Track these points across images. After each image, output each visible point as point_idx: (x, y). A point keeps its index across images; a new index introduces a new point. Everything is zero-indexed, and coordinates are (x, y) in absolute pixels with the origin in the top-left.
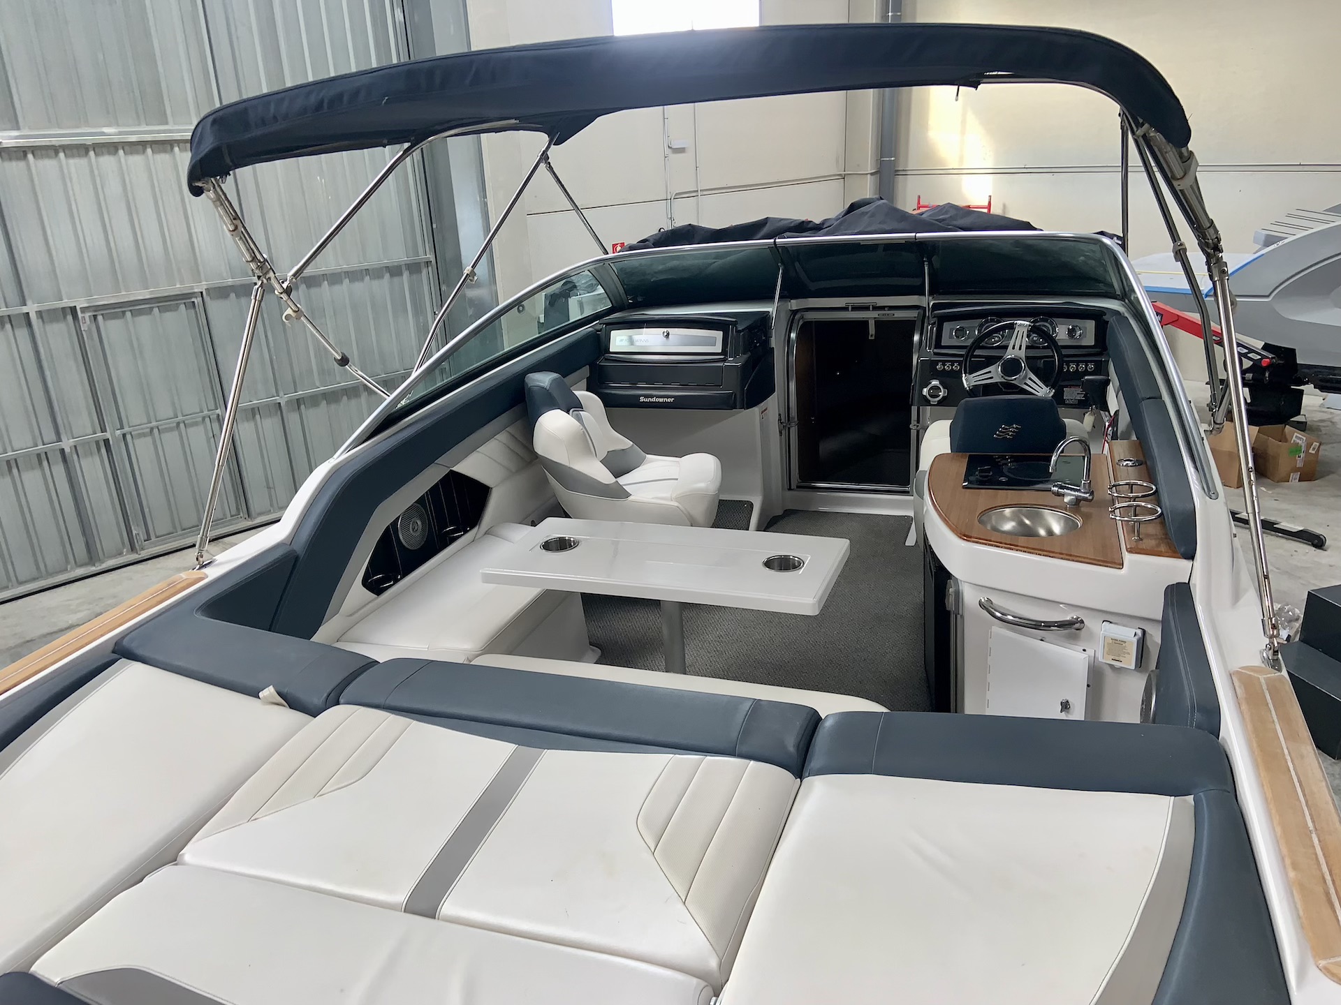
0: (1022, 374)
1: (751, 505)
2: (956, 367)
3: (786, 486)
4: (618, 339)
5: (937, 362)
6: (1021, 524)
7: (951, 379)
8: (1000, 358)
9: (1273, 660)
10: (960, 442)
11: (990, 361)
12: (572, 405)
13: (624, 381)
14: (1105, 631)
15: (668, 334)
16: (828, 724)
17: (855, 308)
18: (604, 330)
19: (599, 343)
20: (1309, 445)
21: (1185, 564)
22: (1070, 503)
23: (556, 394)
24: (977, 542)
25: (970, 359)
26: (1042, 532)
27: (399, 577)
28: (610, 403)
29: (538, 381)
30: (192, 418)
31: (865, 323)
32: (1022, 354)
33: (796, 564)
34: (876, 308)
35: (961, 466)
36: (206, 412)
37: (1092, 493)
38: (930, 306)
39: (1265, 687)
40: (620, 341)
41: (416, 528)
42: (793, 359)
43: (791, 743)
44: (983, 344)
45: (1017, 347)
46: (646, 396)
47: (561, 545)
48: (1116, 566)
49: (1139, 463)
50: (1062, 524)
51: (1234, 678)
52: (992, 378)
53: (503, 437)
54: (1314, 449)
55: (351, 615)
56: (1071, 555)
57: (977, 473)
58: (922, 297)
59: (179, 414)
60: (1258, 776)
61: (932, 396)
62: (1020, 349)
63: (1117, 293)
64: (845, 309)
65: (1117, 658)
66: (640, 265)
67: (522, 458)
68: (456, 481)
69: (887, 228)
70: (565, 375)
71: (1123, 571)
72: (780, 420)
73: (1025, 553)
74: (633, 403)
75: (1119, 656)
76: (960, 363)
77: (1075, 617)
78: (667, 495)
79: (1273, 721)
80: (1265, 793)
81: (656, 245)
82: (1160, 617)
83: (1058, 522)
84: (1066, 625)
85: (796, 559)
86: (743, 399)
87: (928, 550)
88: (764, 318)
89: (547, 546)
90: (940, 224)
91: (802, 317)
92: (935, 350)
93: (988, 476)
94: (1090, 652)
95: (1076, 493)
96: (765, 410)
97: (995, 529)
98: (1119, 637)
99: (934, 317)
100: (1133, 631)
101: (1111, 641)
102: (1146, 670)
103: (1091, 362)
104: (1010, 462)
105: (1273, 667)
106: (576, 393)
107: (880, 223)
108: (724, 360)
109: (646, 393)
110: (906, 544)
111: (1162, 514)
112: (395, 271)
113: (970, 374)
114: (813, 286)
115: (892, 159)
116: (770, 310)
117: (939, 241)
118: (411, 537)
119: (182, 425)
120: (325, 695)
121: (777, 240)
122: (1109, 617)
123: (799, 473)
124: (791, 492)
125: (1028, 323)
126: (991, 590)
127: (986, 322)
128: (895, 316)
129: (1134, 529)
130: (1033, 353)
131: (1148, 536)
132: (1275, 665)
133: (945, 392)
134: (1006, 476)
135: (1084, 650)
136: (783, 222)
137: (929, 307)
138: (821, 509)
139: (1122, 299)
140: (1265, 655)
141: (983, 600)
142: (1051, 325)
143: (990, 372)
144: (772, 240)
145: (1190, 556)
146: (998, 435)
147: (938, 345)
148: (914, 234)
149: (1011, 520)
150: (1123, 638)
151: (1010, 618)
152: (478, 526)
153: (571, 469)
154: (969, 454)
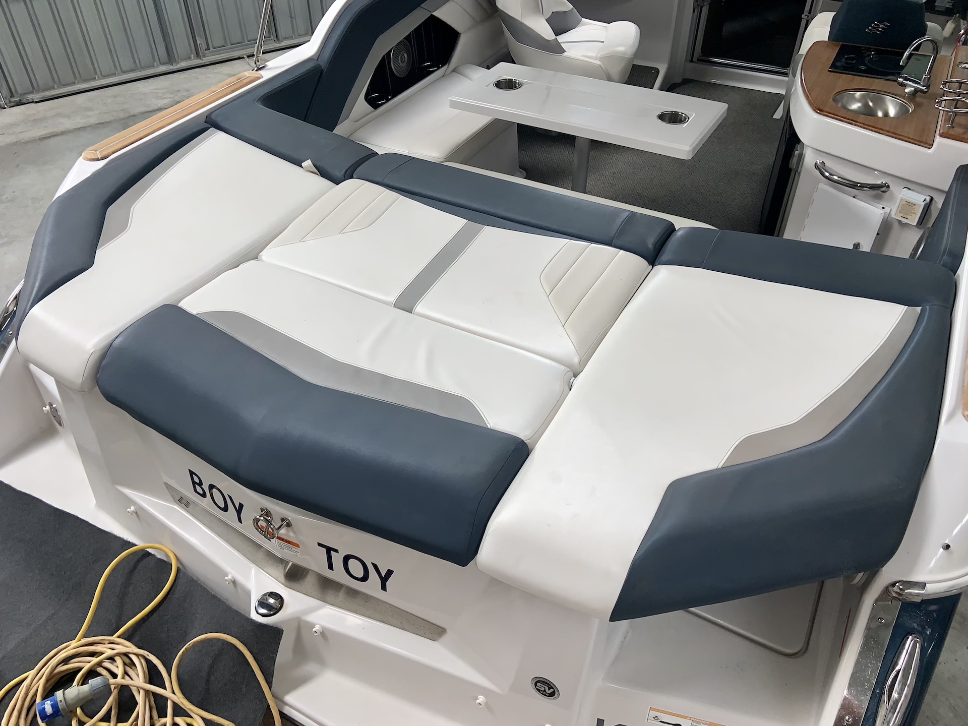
1: (658, 71)
3: (689, 58)
6: (866, 105)
14: (903, 195)
16: (679, 234)
22: (909, 93)
24: (827, 116)
26: (880, 114)
27: (390, 97)
33: (683, 120)
35: (832, 54)
37: (928, 87)
41: (403, 60)
47: (508, 85)
48: (927, 146)
50: (897, 109)
55: (357, 121)
56: (895, 134)
57: (843, 60)
65: (905, 216)
67: (486, 11)
68: (434, 23)
71: (931, 150)
73: (861, 128)
75: (908, 215)
77: (884, 182)
78: (594, 55)
82: (946, 189)
83: (895, 107)
84: (876, 187)
85: (684, 115)
87: (788, 122)
89: (499, 85)
93: (852, 63)
94: (887, 210)
95: (916, 85)
97: (845, 108)
98: (912, 201)
100: (923, 197)
101: (905, 203)
102: (924, 227)
104: (873, 55)
110: (774, 117)
118: (399, 66)
120: (344, 171)
122: (909, 184)
123: (702, 50)
124: (692, 64)
126: (825, 154)
129: (951, 118)
131: (960, 125)
134: (865, 65)
135: (883, 208)
138: (713, 81)
141: (818, 162)
146: (870, 30)
149: (859, 101)
150: (915, 202)
151: (836, 178)
152: (447, 64)
153: (523, 23)
154: (841, 43)
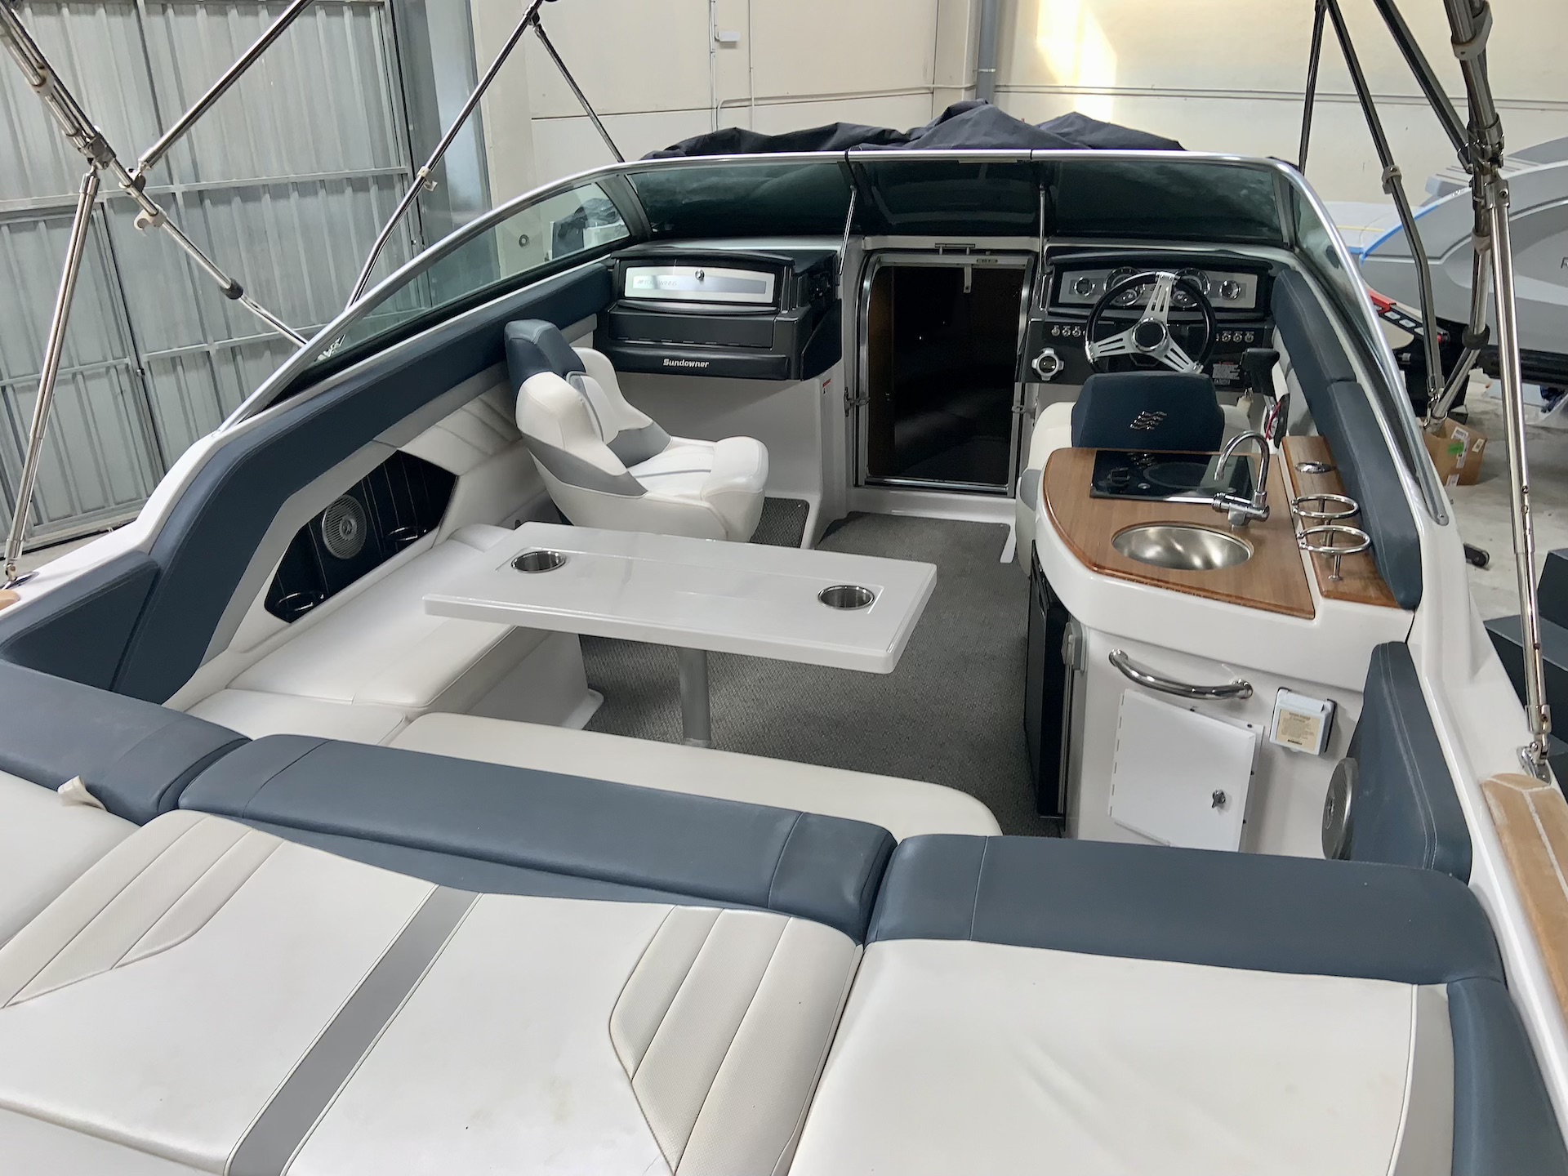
0: (1163, 343)
1: (807, 506)
2: (1076, 332)
3: (852, 481)
4: (636, 279)
5: (1052, 325)
6: (1170, 549)
7: (1070, 348)
8: (1134, 321)
9: (1539, 765)
10: (1085, 433)
11: (1121, 325)
12: (570, 367)
13: (643, 338)
14: (1281, 701)
15: (703, 275)
16: (907, 854)
17: (948, 251)
18: (617, 267)
19: (609, 286)
20: (1472, 442)
21: (1402, 616)
22: (1234, 521)
23: (546, 351)
24: (1113, 576)
25: (1097, 322)
26: (1197, 561)
27: (322, 597)
28: (622, 365)
29: (522, 331)
30: (93, 369)
31: (958, 272)
32: (1163, 317)
33: (864, 599)
34: (974, 252)
35: (1087, 467)
36: (111, 361)
37: (1267, 510)
38: (1045, 252)
39: (1532, 808)
40: (639, 282)
41: (348, 529)
42: (866, 315)
43: (850, 893)
44: (1113, 302)
45: (1158, 308)
46: (672, 359)
47: (542, 562)
48: (1304, 615)
49: (1325, 469)
50: (1226, 551)
51: (1487, 793)
52: (1123, 347)
53: (474, 407)
54: (1478, 447)
55: (247, 651)
57: (1109, 476)
58: (1034, 239)
59: (75, 362)
60: (1541, 954)
61: (1043, 370)
62: (1162, 310)
63: (1284, 241)
64: (935, 251)
65: (1295, 740)
66: (668, 180)
67: (502, 437)
68: (403, 465)
69: (995, 142)
70: (561, 327)
71: (1316, 622)
72: (846, 395)
74: (654, 367)
75: (1299, 736)
76: (1082, 327)
77: (1239, 681)
78: (696, 492)
79: (1552, 866)
80: (1554, 986)
81: (690, 152)
82: (1362, 688)
83: (1220, 548)
84: (1228, 691)
85: (864, 591)
86: (799, 368)
87: (1039, 577)
88: (830, 259)
89: (522, 564)
90: (1062, 138)
91: (879, 261)
92: (1051, 309)
93: (1124, 481)
94: (1258, 728)
95: (1246, 509)
96: (828, 381)
97: (1134, 556)
98: (1300, 712)
99: (1051, 265)
100: (1321, 704)
101: (1289, 715)
102: (1334, 756)
103: (1250, 330)
104: (1146, 458)
105: (1539, 775)
106: (579, 351)
107: (985, 135)
108: (776, 313)
109: (671, 355)
110: (1002, 561)
111: (1371, 544)
112: (359, 184)
113: (1095, 341)
114: (894, 220)
115: (993, 70)
116: (837, 248)
117: (1059, 162)
118: (341, 540)
119: (79, 377)
120: (158, 793)
121: (850, 153)
122: (1287, 683)
123: (869, 465)
124: (857, 489)
125: (1174, 276)
126: (1123, 640)
127: (1118, 273)
128: (999, 262)
129: (1327, 562)
130: (1177, 316)
131: (1351, 573)
132: (1541, 772)
133: (1060, 365)
134: (1146, 481)
135: (1250, 726)
136: (858, 131)
137: (1043, 251)
138: (895, 512)
139: (1290, 248)
140: (1524, 754)
141: (1115, 654)
142: (1201, 280)
143: (1121, 340)
144: (843, 153)
145: (1412, 605)
146: (1135, 425)
147: (1055, 302)
148: (1029, 151)
149: (1157, 543)
150: (1306, 713)
151: (1151, 679)
152: (438, 528)
153: (567, 453)
154: (1096, 449)
